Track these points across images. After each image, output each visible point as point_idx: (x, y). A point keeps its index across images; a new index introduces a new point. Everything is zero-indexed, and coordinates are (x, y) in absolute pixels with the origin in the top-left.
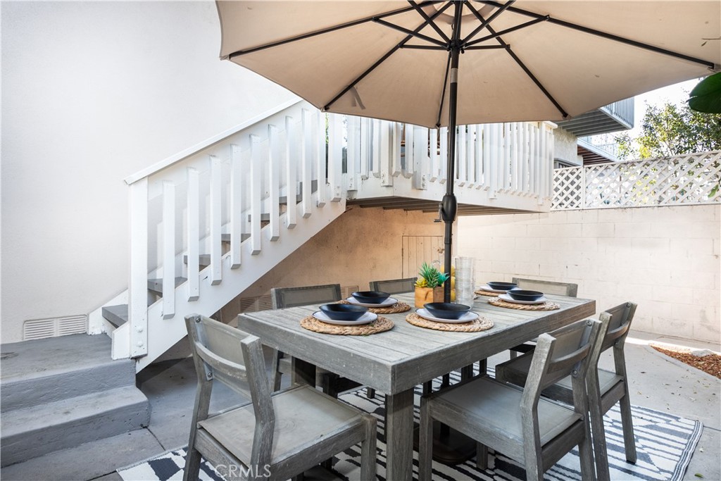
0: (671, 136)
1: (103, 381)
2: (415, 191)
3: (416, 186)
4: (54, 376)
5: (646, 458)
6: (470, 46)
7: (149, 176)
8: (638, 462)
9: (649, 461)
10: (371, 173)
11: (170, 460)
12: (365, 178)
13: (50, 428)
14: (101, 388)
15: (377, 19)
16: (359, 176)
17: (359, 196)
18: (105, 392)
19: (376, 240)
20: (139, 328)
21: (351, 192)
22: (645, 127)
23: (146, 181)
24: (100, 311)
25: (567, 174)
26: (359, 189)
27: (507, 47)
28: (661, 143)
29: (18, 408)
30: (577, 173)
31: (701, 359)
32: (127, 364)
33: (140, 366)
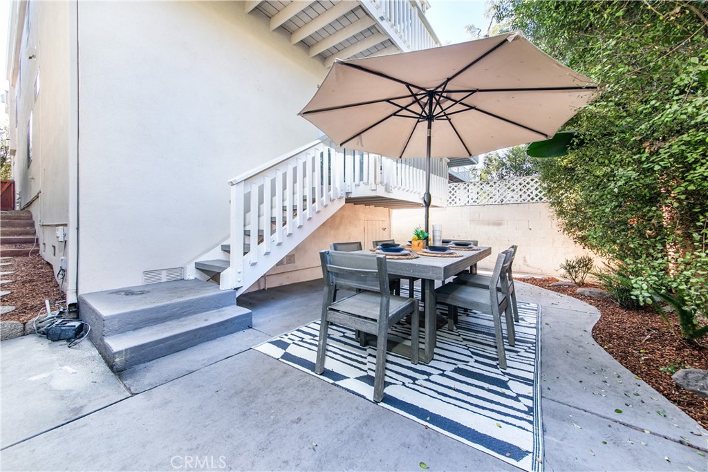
0: (498, 169)
1: (218, 302)
2: (387, 193)
3: (387, 190)
4: (191, 300)
5: (523, 320)
6: (438, 118)
7: (245, 180)
8: (520, 321)
9: (524, 320)
10: (362, 182)
11: (280, 340)
12: (357, 185)
13: (201, 328)
14: (217, 307)
15: (388, 101)
16: (354, 184)
17: (352, 196)
18: (220, 309)
19: (350, 223)
20: (239, 271)
21: (347, 193)
22: (485, 163)
23: (243, 183)
24: (193, 265)
25: (453, 187)
26: (353, 191)
27: (449, 120)
28: (492, 172)
29: (171, 320)
30: (459, 186)
31: (528, 280)
32: (231, 293)
33: (238, 294)
